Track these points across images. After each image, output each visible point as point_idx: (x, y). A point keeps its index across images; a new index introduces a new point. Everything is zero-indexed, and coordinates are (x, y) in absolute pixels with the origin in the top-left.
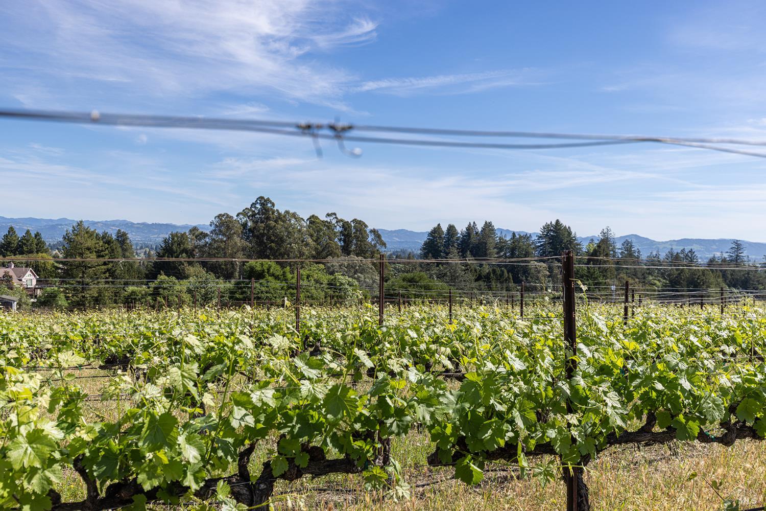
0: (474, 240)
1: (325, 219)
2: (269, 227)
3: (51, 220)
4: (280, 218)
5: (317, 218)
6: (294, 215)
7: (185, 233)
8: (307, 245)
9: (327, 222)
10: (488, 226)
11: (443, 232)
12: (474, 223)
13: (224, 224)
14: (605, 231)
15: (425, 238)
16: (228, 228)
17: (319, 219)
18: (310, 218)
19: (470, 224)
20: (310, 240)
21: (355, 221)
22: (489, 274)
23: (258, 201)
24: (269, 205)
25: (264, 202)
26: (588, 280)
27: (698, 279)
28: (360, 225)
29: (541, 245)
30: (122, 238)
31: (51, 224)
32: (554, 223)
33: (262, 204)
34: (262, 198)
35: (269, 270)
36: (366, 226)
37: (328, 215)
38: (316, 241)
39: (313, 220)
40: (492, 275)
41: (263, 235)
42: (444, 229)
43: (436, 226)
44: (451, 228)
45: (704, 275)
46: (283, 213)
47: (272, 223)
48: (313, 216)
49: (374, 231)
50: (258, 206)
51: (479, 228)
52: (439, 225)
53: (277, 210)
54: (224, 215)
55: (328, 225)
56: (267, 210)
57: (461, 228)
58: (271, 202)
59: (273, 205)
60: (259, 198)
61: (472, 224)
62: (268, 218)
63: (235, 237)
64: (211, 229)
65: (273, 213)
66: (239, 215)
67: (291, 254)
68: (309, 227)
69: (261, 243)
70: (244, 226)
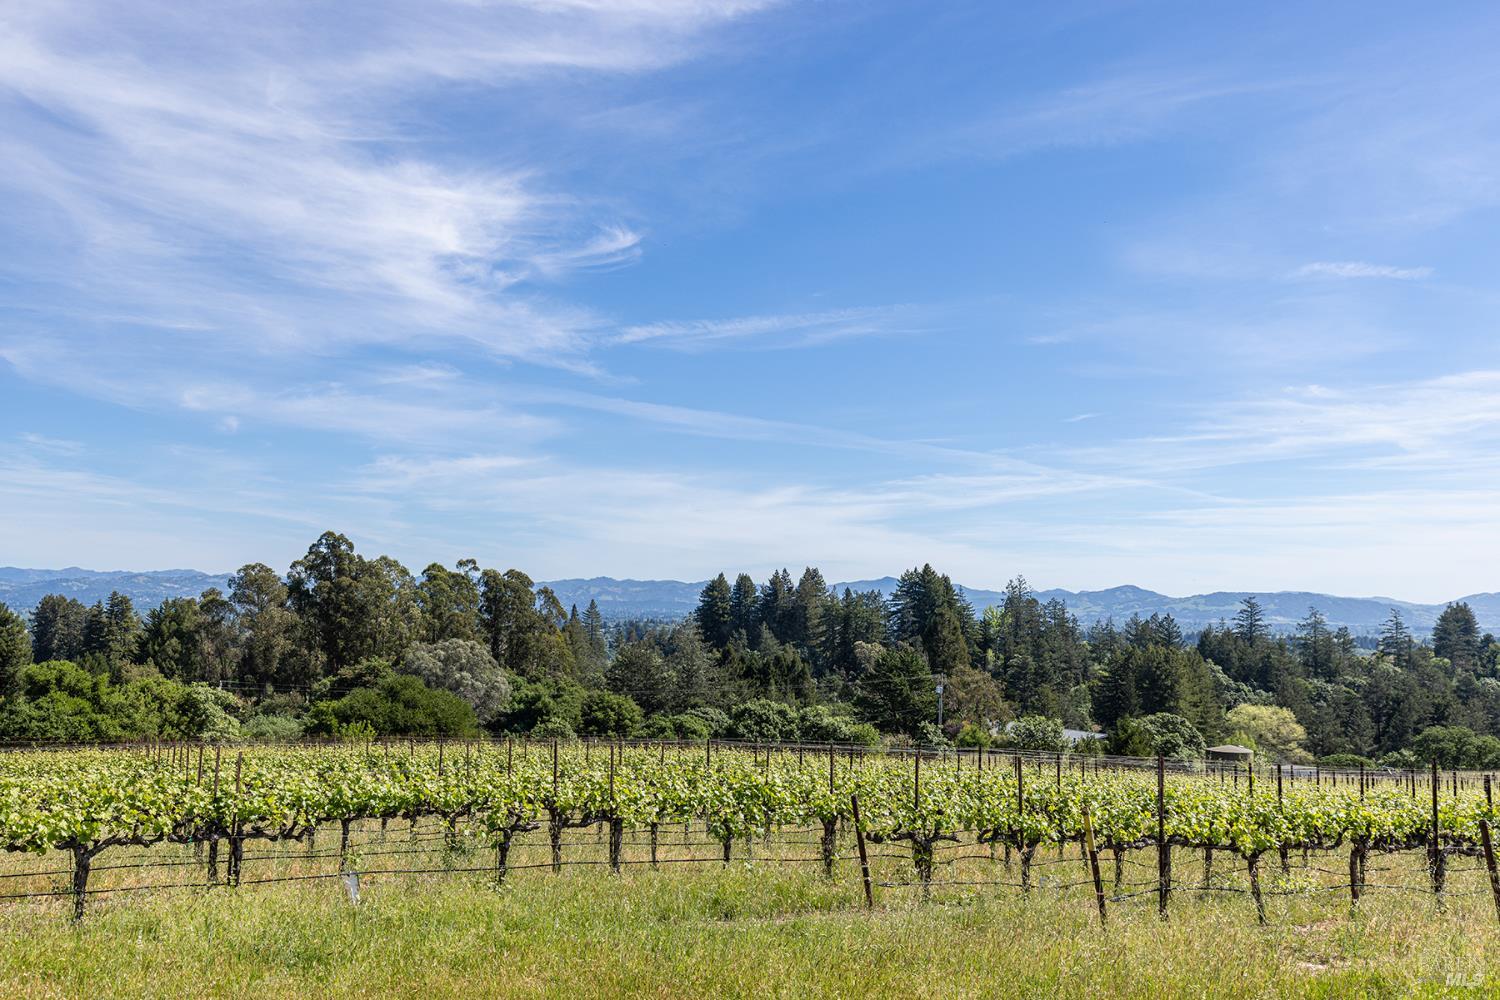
0: (783, 602)
1: (454, 570)
2: (339, 588)
3: (48, 572)
4: (367, 569)
5: (441, 569)
6: (393, 565)
7: (189, 602)
8: (410, 619)
9: (458, 575)
10: (812, 577)
11: (728, 589)
12: (785, 571)
13: (253, 582)
14: (1016, 583)
15: (697, 601)
16: (263, 591)
17: (443, 570)
18: (428, 570)
19: (777, 573)
20: (416, 611)
21: (511, 573)
22: (767, 665)
23: (324, 541)
24: (343, 547)
25: (334, 541)
26: (899, 676)
27: (1157, 668)
28: (519, 581)
29: (899, 611)
30: (120, 608)
31: (47, 578)
32: (920, 570)
33: (330, 546)
34: (329, 534)
35: (59, 681)
36: (531, 584)
37: (461, 564)
38: (434, 611)
39: (433, 573)
40: (772, 668)
41: (330, 602)
42: (732, 581)
43: (716, 577)
44: (744, 582)
45: (1167, 662)
46: (374, 560)
47: (345, 580)
48: (434, 565)
49: (546, 592)
50: (323, 550)
51: (795, 581)
52: (721, 575)
53: (360, 557)
54: (253, 568)
55: (458, 581)
56: (339, 558)
57: (761, 580)
58: (346, 541)
59: (351, 547)
60: (324, 535)
61: (781, 573)
62: (340, 572)
63: (275, 606)
64: (231, 591)
65: (351, 560)
66: (293, 566)
67: (379, 637)
68: (422, 585)
69: (324, 616)
70: (296, 587)
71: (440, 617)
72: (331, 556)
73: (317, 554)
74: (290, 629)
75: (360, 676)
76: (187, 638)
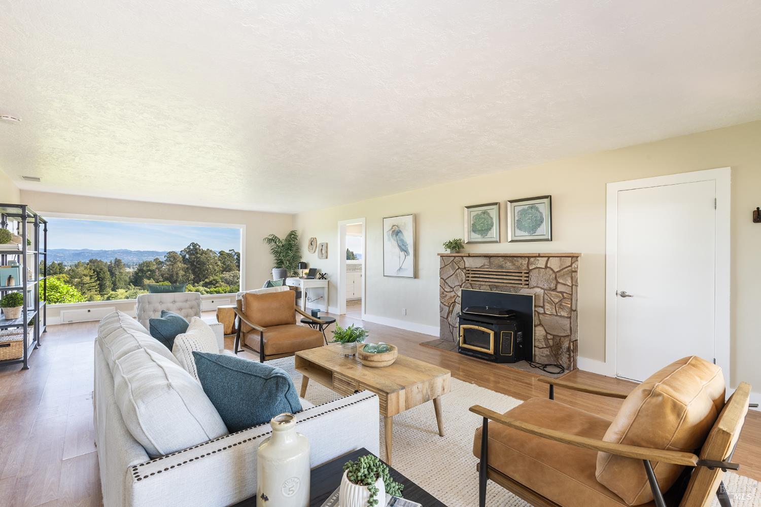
1: (228, 252)
2: (197, 258)
4: (203, 252)
5: (224, 252)
6: (211, 251)
7: (151, 261)
8: (218, 265)
13: (172, 256)
16: (174, 259)
18: (220, 252)
20: (219, 263)
23: (191, 245)
24: (197, 247)
25: (194, 245)
30: (118, 263)
33: (193, 246)
34: (193, 243)
37: (230, 250)
38: (223, 263)
39: (221, 253)
41: (194, 261)
46: (206, 250)
47: (199, 255)
48: (222, 251)
50: (191, 247)
53: (202, 249)
54: (171, 252)
55: (230, 255)
56: (196, 249)
58: (198, 245)
59: (200, 246)
62: (197, 253)
63: (178, 263)
64: (165, 259)
65: (200, 250)
66: (181, 252)
67: (209, 270)
68: (219, 257)
69: (192, 264)
70: (184, 257)
71: (225, 265)
72: (194, 250)
73: (190, 248)
74: (183, 269)
75: (211, 281)
76: (153, 271)
